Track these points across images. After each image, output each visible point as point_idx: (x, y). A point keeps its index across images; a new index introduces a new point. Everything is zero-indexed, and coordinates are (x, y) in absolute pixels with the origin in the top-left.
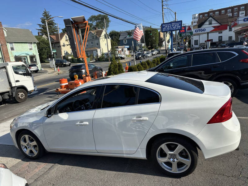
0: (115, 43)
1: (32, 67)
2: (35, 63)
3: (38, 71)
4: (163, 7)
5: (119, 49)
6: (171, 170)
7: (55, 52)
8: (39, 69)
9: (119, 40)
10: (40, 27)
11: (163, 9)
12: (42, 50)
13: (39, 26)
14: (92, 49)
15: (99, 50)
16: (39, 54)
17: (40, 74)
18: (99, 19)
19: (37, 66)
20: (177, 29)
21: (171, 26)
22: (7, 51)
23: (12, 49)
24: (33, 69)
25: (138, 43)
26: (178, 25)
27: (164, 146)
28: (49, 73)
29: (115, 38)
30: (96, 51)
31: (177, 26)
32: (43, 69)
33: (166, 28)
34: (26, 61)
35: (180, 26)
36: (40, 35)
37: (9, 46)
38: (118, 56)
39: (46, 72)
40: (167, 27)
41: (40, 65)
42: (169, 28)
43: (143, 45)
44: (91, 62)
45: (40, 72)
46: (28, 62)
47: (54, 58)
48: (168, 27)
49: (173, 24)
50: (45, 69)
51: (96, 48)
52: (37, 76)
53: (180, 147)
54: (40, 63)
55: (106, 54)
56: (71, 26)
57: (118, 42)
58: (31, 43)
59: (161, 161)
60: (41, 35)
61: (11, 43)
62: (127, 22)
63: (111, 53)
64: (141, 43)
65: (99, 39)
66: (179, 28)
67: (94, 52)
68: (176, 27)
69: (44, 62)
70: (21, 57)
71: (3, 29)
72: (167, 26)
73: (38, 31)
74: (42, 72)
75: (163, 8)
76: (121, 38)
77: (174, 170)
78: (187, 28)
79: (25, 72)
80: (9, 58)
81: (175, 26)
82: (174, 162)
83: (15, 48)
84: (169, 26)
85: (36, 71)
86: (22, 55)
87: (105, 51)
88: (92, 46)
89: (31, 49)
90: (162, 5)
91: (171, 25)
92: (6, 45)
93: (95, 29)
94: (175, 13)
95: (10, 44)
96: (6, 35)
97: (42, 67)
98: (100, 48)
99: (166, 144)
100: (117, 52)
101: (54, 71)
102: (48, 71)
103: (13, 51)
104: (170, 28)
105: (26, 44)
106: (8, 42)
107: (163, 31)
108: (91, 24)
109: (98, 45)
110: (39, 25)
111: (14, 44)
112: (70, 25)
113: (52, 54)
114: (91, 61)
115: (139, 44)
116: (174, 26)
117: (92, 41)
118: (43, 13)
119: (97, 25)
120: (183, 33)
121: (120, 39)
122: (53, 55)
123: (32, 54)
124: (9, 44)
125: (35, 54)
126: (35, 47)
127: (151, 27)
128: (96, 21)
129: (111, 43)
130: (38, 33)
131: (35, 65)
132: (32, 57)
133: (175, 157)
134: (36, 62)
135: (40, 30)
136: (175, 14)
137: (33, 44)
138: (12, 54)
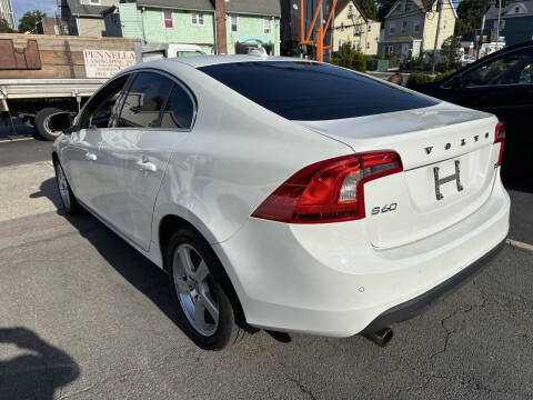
5: (472, 43)
6: (194, 320)
14: (402, 39)
15: (417, 44)
16: (280, 44)
22: (225, 31)
23: (234, 28)
30: (407, 46)
37: (229, 21)
38: (463, 59)
44: (389, 69)
51: (412, 38)
53: (204, 267)
55: (428, 54)
58: (270, 18)
59: (181, 288)
61: (234, 15)
65: (425, 14)
67: (404, 46)
70: (246, 45)
83: (238, 28)
87: (429, 46)
88: (403, 32)
89: (268, 31)
92: (225, 20)
95: (233, 17)
98: (422, 38)
99: (185, 247)
100: (462, 49)
103: (234, 33)
105: (260, 20)
106: (228, 14)
109: (419, 32)
111: (238, 18)
114: (391, 67)
117: (404, 19)
121: (485, 18)
123: (268, 42)
124: (230, 17)
125: (273, 42)
126: (276, 26)
129: (456, 27)
137: (273, 21)
138: (232, 39)
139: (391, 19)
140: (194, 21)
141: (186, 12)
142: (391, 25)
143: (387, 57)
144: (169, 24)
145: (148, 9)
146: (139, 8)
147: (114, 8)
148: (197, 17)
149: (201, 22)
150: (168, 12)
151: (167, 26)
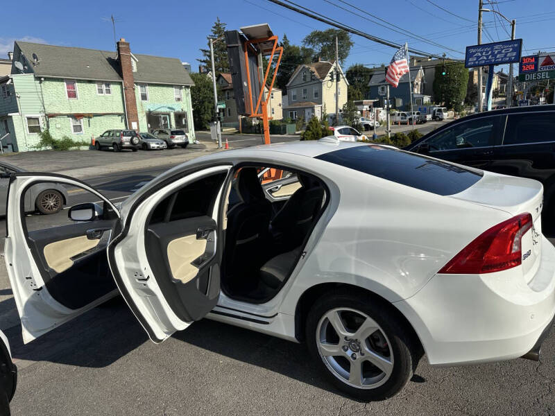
0: (359, 94)
1: (177, 136)
2: (184, 129)
3: (188, 146)
4: (480, 7)
5: (365, 107)
6: (347, 378)
7: (223, 106)
8: (191, 141)
9: (369, 88)
10: (205, 55)
11: (482, 13)
12: (203, 102)
13: (202, 53)
14: (303, 105)
15: (317, 109)
16: (193, 111)
17: (189, 151)
18: (328, 39)
19: (187, 134)
20: (508, 59)
21: (490, 52)
22: (135, 100)
23: (144, 97)
24: (178, 139)
25: (413, 94)
26: (511, 50)
27: (333, 316)
28: (207, 151)
29: (359, 81)
30: (310, 110)
31: (506, 54)
32: (198, 142)
33: (478, 57)
34: (167, 124)
35: (514, 54)
36: (202, 71)
37: (138, 91)
38: (360, 121)
39: (202, 147)
40: (480, 55)
41: (194, 134)
42: (485, 58)
43: (427, 99)
44: (297, 133)
45: (190, 148)
46: (171, 126)
47: (219, 119)
48: (484, 54)
49: (496, 47)
50: (203, 143)
51: (313, 103)
52: (182, 154)
53: (370, 325)
54: (193, 129)
55: (331, 118)
56: (237, 47)
57: (365, 90)
58: (180, 87)
59: (327, 351)
60: (204, 73)
61: (143, 85)
62: (379, 42)
63: (344, 116)
64: (422, 96)
65: (322, 82)
66: (513, 58)
67: (307, 111)
68: (505, 56)
69: (205, 129)
70: (158, 114)
71: (131, 56)
72: (481, 53)
73: (200, 63)
74: (195, 148)
75: (480, 11)
76: (372, 83)
77: (354, 379)
78: (541, 61)
79: (162, 144)
80: (137, 115)
81: (503, 51)
82: (355, 359)
83: (148, 97)
84: (487, 52)
85: (184, 145)
86: (159, 110)
87: (331, 110)
88: (304, 98)
89: (179, 99)
90: (480, 4)
91: (492, 50)
92: (134, 89)
93: (317, 61)
94: (513, 21)
95: (141, 87)
96: (135, 70)
97: (197, 138)
98: (321, 104)
99: (338, 311)
100: (359, 112)
101: (216, 146)
102: (207, 146)
103: (144, 102)
104: (487, 57)
105: (171, 89)
106: (137, 84)
107: (469, 64)
108: (310, 49)
109: (318, 97)
110: (203, 51)
111: (147, 87)
112: (237, 43)
113: (218, 111)
114: (298, 131)
115: (415, 96)
116: (499, 53)
117: (305, 88)
118: (214, 27)
119: (323, 54)
120: (530, 72)
121: (370, 84)
122: (219, 113)
123: (181, 110)
124: (139, 87)
125: (185, 110)
126: (187, 95)
127: (444, 55)
128: (321, 44)
129: (349, 93)
130: (200, 67)
131: (182, 133)
132: (180, 117)
133: (358, 348)
134: (186, 126)
135: (204, 61)
136: (513, 25)
137: (184, 90)
138: (143, 108)
139: (291, 87)
140: (101, 91)
141: (90, 82)
142: (293, 92)
143: (293, 122)
144: (72, 95)
145: (46, 79)
146: (38, 79)
147: (7, 79)
148: (104, 87)
149: (108, 91)
150: (71, 82)
151: (69, 96)
